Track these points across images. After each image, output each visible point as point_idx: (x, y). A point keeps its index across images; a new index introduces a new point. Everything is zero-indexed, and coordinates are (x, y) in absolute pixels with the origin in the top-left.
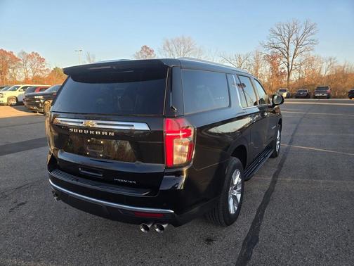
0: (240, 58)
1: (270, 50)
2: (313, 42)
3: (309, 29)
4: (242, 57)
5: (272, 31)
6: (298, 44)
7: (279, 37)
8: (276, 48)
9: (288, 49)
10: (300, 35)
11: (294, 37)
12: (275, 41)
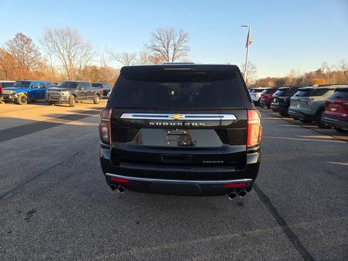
0: (127, 56)
1: (153, 52)
2: (187, 49)
3: (183, 37)
4: (129, 56)
5: (154, 34)
6: (175, 49)
7: (160, 41)
8: (159, 51)
9: (168, 52)
10: (176, 42)
11: (172, 42)
12: (157, 44)
